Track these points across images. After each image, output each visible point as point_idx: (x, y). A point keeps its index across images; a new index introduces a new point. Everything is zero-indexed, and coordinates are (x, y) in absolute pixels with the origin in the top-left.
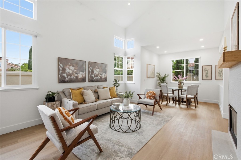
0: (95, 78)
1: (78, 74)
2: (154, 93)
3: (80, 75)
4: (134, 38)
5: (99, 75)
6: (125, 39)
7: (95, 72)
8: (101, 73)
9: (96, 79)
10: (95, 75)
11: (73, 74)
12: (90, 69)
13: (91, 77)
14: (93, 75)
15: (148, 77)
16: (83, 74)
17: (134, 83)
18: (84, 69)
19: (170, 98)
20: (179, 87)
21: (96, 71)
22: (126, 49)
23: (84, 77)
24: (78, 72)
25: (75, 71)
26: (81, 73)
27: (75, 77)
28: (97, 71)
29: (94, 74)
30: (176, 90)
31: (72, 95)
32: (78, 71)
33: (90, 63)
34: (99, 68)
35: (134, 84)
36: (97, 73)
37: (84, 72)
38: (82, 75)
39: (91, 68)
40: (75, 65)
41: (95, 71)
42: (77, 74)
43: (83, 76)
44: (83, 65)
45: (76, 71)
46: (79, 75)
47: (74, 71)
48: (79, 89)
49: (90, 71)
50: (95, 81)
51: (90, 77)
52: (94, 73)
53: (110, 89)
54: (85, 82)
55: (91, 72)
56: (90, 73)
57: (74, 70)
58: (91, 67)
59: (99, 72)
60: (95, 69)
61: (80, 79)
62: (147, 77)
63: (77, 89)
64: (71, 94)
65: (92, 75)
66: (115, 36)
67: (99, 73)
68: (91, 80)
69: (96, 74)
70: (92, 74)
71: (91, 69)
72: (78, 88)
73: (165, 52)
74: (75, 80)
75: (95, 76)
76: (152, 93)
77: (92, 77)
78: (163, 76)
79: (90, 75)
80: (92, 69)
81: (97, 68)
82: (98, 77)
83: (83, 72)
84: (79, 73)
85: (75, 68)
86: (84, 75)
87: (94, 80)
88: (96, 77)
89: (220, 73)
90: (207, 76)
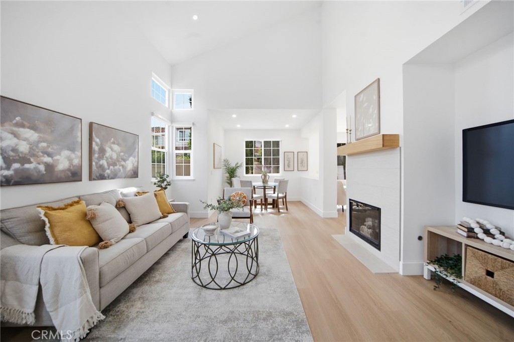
0: (109, 169)
1: (55, 158)
2: (245, 195)
3: (60, 161)
4: (193, 90)
5: (118, 161)
6: (172, 87)
7: (109, 153)
8: (125, 157)
9: (111, 171)
10: (110, 160)
11: (34, 155)
12: (94, 143)
13: (97, 168)
14: (104, 162)
15: (216, 167)
16: (73, 156)
17: (193, 178)
18: (77, 142)
19: (257, 200)
20: (263, 182)
21: (112, 149)
22: (172, 109)
23: (75, 166)
24: (52, 149)
25: (44, 148)
26: (66, 153)
27: (42, 168)
28: (115, 151)
29: (106, 157)
30: (259, 187)
31: (51, 227)
32: (55, 147)
33: (94, 125)
34: (118, 144)
35: (194, 180)
36: (115, 156)
37: (76, 153)
38: (70, 160)
39: (98, 140)
40: (41, 126)
41: (108, 149)
42: (49, 155)
43: (74, 164)
44: (72, 129)
45: (48, 147)
46: (58, 160)
47: (37, 146)
48: (71, 205)
49: (94, 150)
50: (108, 177)
51: (94, 167)
52: (107, 155)
53: (156, 195)
54: (81, 181)
55: (99, 153)
56: (96, 155)
57: (39, 142)
58: (98, 138)
59: (118, 155)
60: (109, 144)
61: (63, 171)
62: (214, 168)
63: (64, 206)
64: (48, 225)
65: (99, 161)
66: (153, 73)
67: (120, 155)
68: (98, 175)
69: (111, 158)
70: (100, 158)
71: (97, 144)
72: (70, 202)
73: (238, 126)
74: (43, 175)
75: (109, 165)
76: (241, 195)
77: (101, 167)
78: (233, 165)
79: (96, 161)
80: (101, 144)
81: (114, 143)
82: (118, 166)
83: (73, 150)
84: (60, 154)
85: (42, 135)
86: (76, 162)
87: (106, 175)
88: (111, 167)
89: (302, 163)
90: (289, 166)
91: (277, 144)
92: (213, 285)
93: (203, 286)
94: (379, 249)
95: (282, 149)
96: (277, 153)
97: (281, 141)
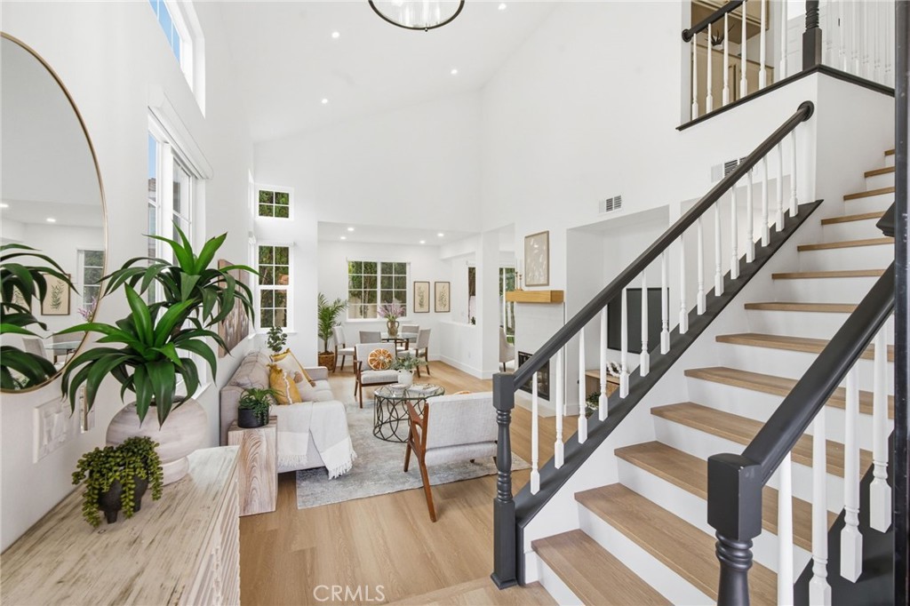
2: (389, 352)
17: (293, 331)
20: (391, 333)
76: (384, 353)
89: (441, 299)
90: (421, 305)
91: (402, 268)
92: (394, 438)
93: (384, 439)
94: (548, 399)
95: (411, 276)
96: (402, 283)
97: (410, 264)
